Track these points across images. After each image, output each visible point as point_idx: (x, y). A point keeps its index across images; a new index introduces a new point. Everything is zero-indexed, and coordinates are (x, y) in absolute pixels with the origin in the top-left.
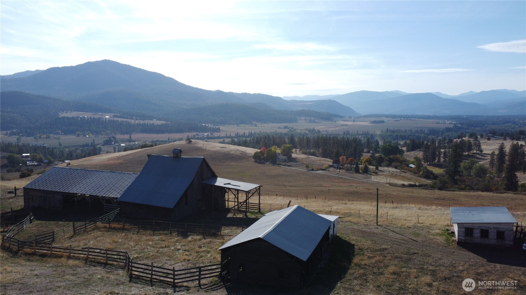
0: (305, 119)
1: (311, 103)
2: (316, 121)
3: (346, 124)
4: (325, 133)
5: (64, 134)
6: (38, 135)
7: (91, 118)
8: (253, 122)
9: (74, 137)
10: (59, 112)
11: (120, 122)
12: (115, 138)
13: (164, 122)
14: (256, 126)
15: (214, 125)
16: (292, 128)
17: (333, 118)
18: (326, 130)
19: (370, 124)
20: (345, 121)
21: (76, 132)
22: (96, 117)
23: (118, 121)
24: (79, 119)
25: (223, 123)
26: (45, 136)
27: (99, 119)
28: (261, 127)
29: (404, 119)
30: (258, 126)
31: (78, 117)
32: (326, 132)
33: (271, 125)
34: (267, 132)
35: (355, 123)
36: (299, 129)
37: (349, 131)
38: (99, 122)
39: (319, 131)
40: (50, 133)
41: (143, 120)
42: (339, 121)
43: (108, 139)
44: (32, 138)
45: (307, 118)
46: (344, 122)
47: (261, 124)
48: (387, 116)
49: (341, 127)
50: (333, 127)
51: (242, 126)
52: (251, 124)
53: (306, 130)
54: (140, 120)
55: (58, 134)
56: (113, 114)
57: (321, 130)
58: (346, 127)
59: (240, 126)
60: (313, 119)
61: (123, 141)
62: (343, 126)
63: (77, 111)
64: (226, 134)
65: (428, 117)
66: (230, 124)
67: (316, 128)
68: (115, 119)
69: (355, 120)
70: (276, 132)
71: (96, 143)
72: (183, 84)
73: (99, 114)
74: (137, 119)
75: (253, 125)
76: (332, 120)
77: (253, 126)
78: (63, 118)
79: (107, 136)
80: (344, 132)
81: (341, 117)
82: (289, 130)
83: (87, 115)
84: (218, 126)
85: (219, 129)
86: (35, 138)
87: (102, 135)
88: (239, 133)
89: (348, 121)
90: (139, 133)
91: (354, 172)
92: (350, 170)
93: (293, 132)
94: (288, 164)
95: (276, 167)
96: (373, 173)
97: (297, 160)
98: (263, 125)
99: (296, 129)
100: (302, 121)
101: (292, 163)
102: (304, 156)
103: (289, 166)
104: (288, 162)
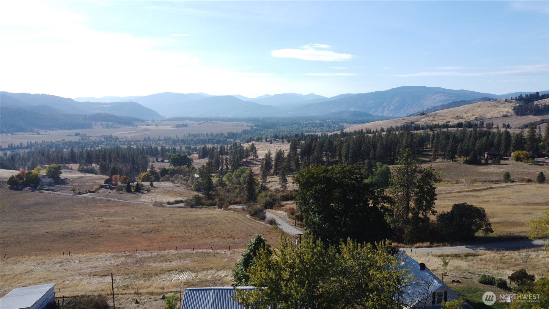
0: (102, 125)
1: (109, 106)
2: (114, 126)
3: (148, 129)
8: (35, 129)
16: (85, 135)
17: (133, 123)
18: (125, 137)
19: (173, 128)
20: (147, 125)
28: (46, 134)
29: (207, 122)
30: (41, 134)
32: (125, 138)
33: (60, 132)
34: (52, 141)
35: (158, 128)
36: (94, 136)
37: (150, 137)
39: (117, 138)
42: (141, 125)
45: (103, 123)
47: (45, 131)
48: (191, 119)
49: (143, 133)
50: (133, 133)
52: (33, 132)
53: (101, 137)
57: (119, 137)
58: (149, 132)
60: (110, 123)
62: (145, 131)
65: (230, 120)
67: (113, 135)
69: (158, 124)
70: (63, 141)
75: (35, 132)
76: (133, 125)
77: (34, 134)
80: (145, 138)
81: (143, 121)
82: (80, 138)
88: (13, 144)
89: (150, 125)
91: (126, 192)
92: (121, 190)
93: (85, 140)
94: (53, 188)
95: (37, 193)
96: (146, 191)
97: (65, 181)
98: (48, 132)
99: (89, 136)
100: (97, 127)
101: (59, 186)
102: (80, 175)
103: (53, 190)
104: (54, 185)
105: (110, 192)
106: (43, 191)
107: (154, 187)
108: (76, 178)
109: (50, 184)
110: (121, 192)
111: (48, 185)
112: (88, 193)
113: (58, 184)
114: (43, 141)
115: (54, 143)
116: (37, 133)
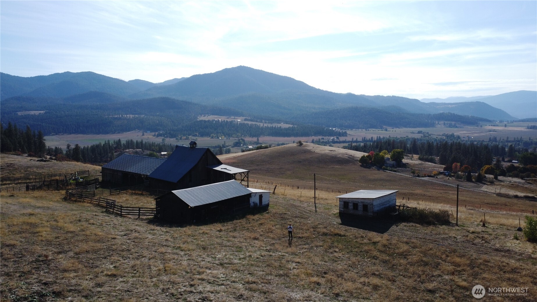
0: (444, 124)
1: (454, 106)
2: (458, 125)
3: (494, 130)
4: (467, 139)
5: (200, 136)
6: (180, 136)
7: (224, 121)
8: (384, 126)
9: (209, 138)
10: (198, 116)
11: (249, 125)
12: (244, 140)
13: (291, 126)
14: (386, 130)
15: (341, 129)
16: (427, 133)
18: (468, 136)
19: (525, 130)
20: (494, 126)
21: (211, 134)
22: (229, 120)
23: (248, 124)
24: (214, 122)
25: (351, 127)
26: (185, 138)
27: (231, 122)
28: (392, 131)
30: (389, 131)
31: (213, 120)
33: (404, 129)
34: (397, 137)
35: (506, 128)
36: (436, 134)
37: (496, 137)
38: (231, 125)
39: (459, 137)
40: (189, 135)
41: (272, 123)
42: (486, 126)
43: (238, 141)
44: (175, 139)
45: (446, 122)
46: (492, 127)
47: (392, 128)
49: (488, 133)
50: (477, 133)
51: (371, 130)
52: (382, 129)
53: (443, 135)
54: (268, 123)
55: (196, 135)
56: (244, 118)
57: (462, 136)
58: (494, 133)
59: (369, 130)
60: (453, 123)
61: (251, 144)
62: (490, 131)
63: (213, 114)
64: (353, 139)
66: (358, 128)
67: (455, 134)
68: (246, 122)
69: (507, 125)
70: (407, 137)
71: (227, 144)
72: (312, 87)
73: (232, 117)
74: (265, 123)
76: (478, 125)
77: (382, 131)
78: (201, 121)
79: (237, 139)
80: (490, 138)
81: (490, 121)
82: (422, 135)
83: (221, 119)
84: (345, 130)
85: (346, 132)
86: (177, 139)
87: (233, 137)
88: (366, 138)
89: (497, 126)
90: (267, 135)
91: (466, 181)
92: (461, 178)
93: (427, 137)
94: (395, 169)
95: (381, 172)
96: (488, 182)
97: (406, 165)
98: (395, 129)
99: (431, 134)
100: (440, 126)
101: (401, 168)
102: (420, 162)
103: (395, 171)
104: (396, 168)
105: (449, 179)
106: (387, 171)
107: (499, 180)
108: (416, 164)
109: (393, 166)
110: (460, 180)
111: (391, 167)
112: (426, 177)
113: (400, 167)
114: (390, 136)
115: (399, 138)
116: (385, 129)
